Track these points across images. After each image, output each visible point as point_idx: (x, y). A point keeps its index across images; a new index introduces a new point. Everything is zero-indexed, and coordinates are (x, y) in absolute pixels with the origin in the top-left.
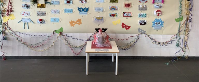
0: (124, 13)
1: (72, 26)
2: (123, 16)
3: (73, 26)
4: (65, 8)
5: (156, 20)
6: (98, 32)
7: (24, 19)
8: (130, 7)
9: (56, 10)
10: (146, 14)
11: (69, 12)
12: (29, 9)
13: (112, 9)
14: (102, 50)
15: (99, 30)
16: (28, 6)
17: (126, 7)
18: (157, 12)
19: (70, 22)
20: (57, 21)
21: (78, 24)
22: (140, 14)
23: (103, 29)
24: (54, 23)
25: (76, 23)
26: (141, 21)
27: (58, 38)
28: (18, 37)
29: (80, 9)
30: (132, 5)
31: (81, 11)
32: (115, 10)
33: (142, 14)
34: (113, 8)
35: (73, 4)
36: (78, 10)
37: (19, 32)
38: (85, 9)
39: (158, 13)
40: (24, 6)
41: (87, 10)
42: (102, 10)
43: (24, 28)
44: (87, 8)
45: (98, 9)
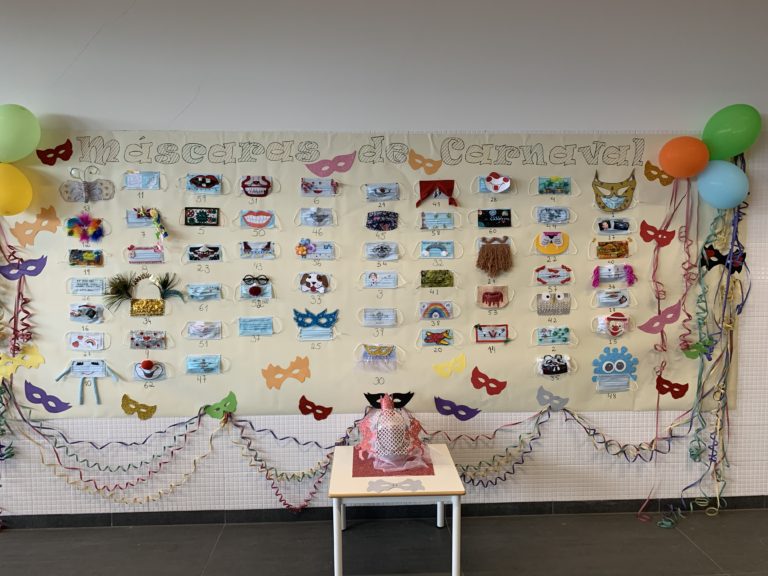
0: (478, 327)
1: (273, 388)
2: (477, 341)
3: (278, 387)
5: (605, 354)
6: (378, 406)
7: (79, 364)
8: (502, 304)
9: (207, 323)
10: (567, 330)
11: (259, 331)
12: (98, 322)
13: (431, 316)
14: (394, 486)
15: (383, 402)
16: (94, 313)
17: (486, 305)
18: (609, 319)
19: (263, 371)
20: (213, 369)
21: (295, 376)
22: (544, 330)
23: (396, 396)
24: (201, 376)
25: (287, 373)
26: (548, 358)
29: (301, 319)
30: (510, 296)
31: (308, 325)
32: (441, 316)
33: (550, 331)
34: (436, 311)
35: (273, 297)
36: (297, 320)
38: (323, 314)
39: (613, 323)
40: (77, 313)
41: (329, 320)
42: (391, 318)
43: (82, 402)
44: (329, 312)
45: (375, 314)
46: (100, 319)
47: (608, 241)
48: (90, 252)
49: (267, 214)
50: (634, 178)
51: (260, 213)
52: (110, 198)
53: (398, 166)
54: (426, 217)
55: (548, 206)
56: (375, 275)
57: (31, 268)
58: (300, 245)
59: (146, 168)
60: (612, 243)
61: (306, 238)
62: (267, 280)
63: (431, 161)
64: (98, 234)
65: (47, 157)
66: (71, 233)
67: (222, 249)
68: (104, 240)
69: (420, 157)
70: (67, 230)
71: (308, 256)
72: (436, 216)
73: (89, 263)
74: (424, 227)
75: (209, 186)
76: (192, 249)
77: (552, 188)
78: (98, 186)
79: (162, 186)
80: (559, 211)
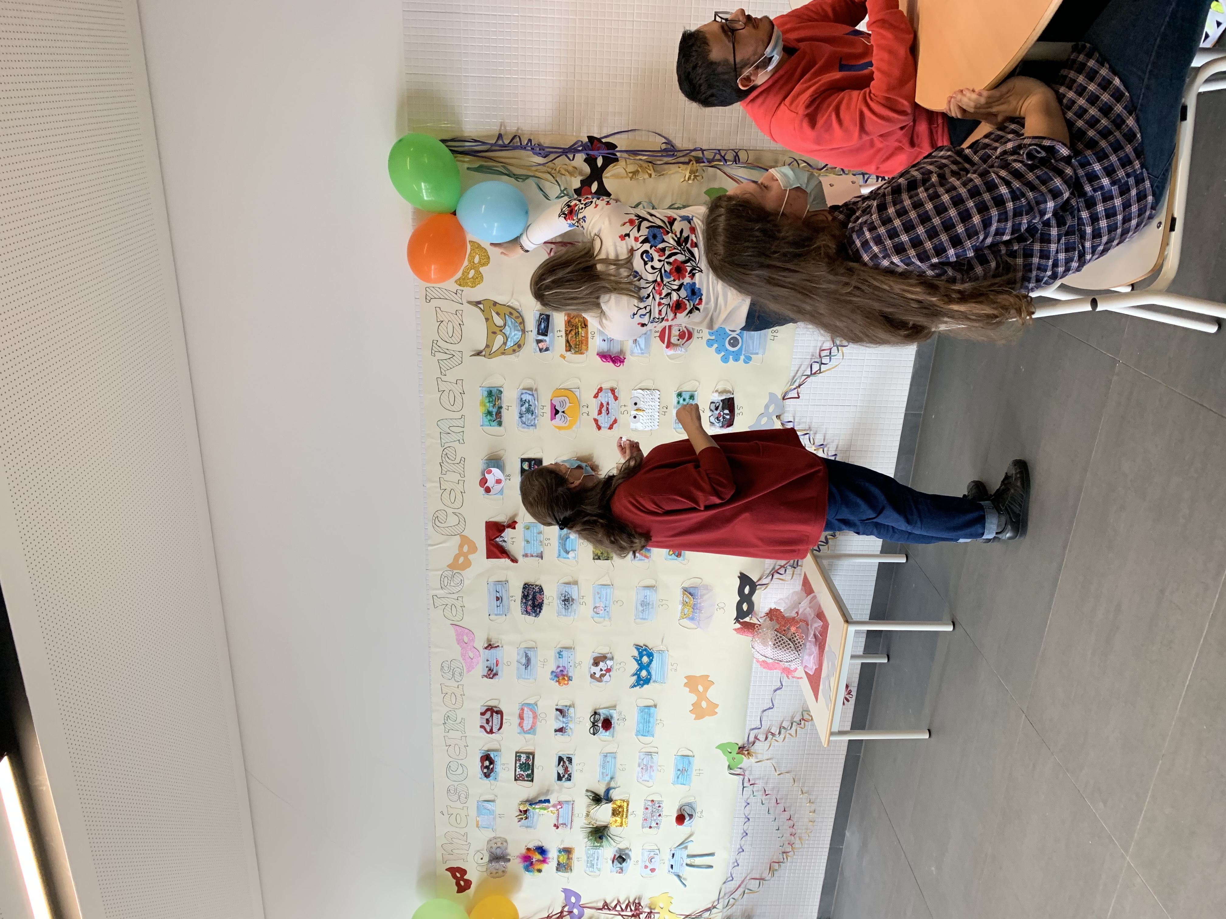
1: (716, 710)
3: (717, 706)
4: (634, 732)
5: (716, 346)
7: (672, 868)
9: (639, 766)
11: (651, 720)
12: (630, 853)
16: (620, 857)
18: (669, 345)
19: (695, 719)
20: (690, 763)
21: (706, 689)
24: (694, 773)
25: (701, 696)
27: (765, 757)
28: (743, 886)
29: (641, 681)
31: (649, 673)
35: (614, 708)
36: (642, 685)
37: (725, 883)
38: (639, 661)
40: (619, 870)
41: (644, 654)
42: (648, 592)
43: (711, 867)
44: (636, 653)
45: (641, 608)
46: (627, 851)
47: (563, 340)
48: (559, 857)
49: (522, 710)
50: (479, 303)
51: (521, 717)
52: (506, 841)
53: (466, 582)
54: (529, 552)
55: (517, 416)
56: (596, 607)
57: (573, 900)
58: (558, 681)
59: (473, 812)
60: (567, 335)
61: (549, 676)
62: (595, 713)
63: (461, 546)
64: (541, 850)
65: (463, 885)
66: (540, 871)
67: (560, 754)
68: (546, 846)
69: (457, 558)
70: (537, 874)
71: (570, 674)
72: (528, 542)
73: (569, 858)
74: (541, 556)
75: (492, 762)
76: (560, 778)
77: (494, 410)
78: (493, 850)
79: (492, 799)
80: (522, 402)
